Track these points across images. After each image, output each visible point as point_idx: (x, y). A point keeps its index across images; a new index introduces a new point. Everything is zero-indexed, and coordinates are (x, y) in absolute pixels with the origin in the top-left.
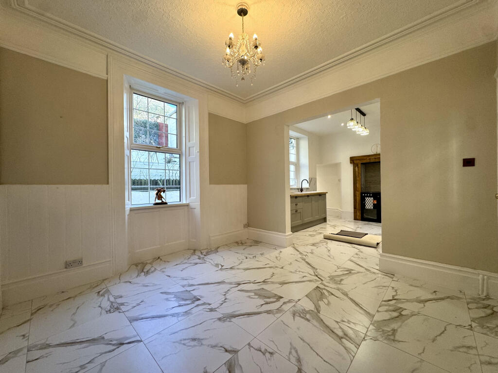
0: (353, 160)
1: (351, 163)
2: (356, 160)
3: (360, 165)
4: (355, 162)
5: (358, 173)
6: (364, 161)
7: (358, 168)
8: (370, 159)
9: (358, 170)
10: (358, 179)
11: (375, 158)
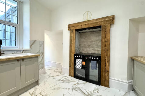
0: (70, 27)
1: (68, 29)
2: (72, 27)
3: (74, 31)
4: (71, 28)
5: (73, 38)
6: (78, 28)
7: (73, 33)
8: (81, 25)
9: (73, 35)
10: (73, 42)
11: (85, 25)
